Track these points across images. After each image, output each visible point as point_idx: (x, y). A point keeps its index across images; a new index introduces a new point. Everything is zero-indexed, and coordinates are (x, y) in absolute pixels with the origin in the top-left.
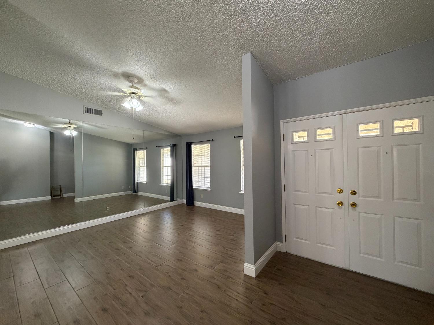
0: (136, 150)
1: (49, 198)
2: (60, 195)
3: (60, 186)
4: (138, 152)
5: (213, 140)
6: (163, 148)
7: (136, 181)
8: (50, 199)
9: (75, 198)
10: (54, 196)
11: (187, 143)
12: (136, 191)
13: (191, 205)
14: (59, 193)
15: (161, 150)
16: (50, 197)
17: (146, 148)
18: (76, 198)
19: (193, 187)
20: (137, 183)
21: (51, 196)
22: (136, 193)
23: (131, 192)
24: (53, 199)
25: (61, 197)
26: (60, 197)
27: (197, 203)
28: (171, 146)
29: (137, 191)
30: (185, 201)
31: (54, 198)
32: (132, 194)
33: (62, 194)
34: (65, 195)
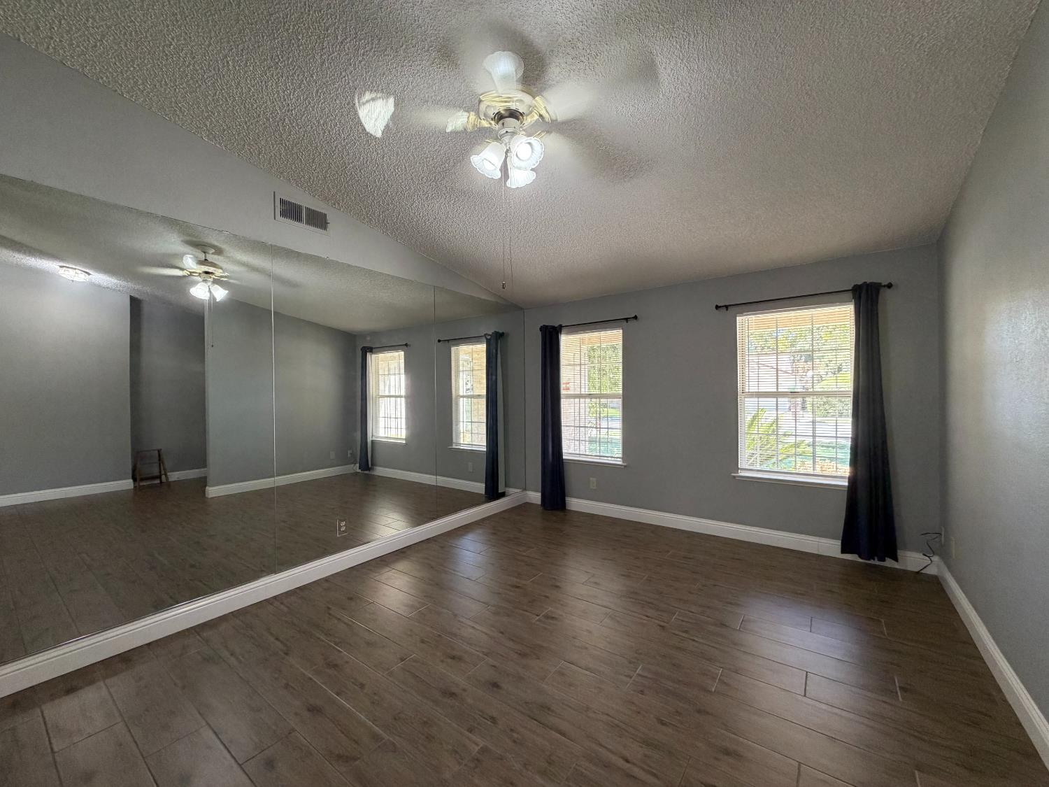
0: (371, 350)
1: (127, 484)
2: (159, 477)
3: (159, 451)
4: (374, 356)
5: (636, 317)
6: (457, 345)
7: (370, 439)
8: (132, 486)
9: (205, 486)
10: (142, 480)
11: (545, 329)
12: (370, 466)
13: (557, 509)
14: (156, 472)
15: (453, 349)
16: (131, 481)
17: (406, 345)
18: (210, 486)
19: (564, 457)
20: (372, 441)
21: (135, 479)
22: (369, 469)
23: (356, 468)
24: (140, 486)
25: (161, 482)
26: (157, 481)
27: (576, 504)
28: (489, 337)
29: (372, 465)
30: (535, 497)
31: (142, 484)
32: (357, 473)
33: (166, 475)
34: (174, 476)
